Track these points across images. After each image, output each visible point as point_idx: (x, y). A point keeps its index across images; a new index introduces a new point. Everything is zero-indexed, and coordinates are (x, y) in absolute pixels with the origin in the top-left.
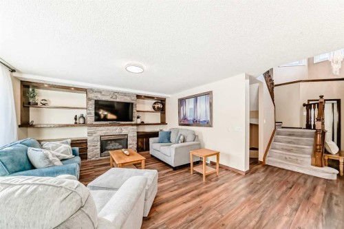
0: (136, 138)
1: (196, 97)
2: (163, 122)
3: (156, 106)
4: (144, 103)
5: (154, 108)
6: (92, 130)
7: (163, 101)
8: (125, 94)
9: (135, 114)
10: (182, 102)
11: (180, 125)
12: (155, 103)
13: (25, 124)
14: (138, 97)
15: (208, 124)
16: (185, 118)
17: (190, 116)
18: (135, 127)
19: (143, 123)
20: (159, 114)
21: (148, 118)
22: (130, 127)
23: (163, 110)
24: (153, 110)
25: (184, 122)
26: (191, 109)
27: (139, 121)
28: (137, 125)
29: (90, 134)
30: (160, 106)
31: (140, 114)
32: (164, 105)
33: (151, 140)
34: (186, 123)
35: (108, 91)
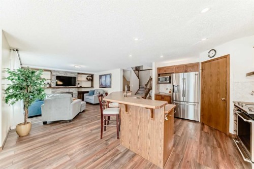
0: (77, 94)
1: (106, 75)
2: (92, 86)
3: (88, 78)
4: (81, 77)
5: (87, 79)
6: (54, 90)
8: (72, 73)
9: (77, 82)
10: (101, 77)
11: (100, 87)
14: (78, 73)
15: (110, 87)
16: (102, 84)
17: (104, 83)
18: (77, 89)
19: (81, 87)
20: (90, 82)
21: (83, 84)
22: (74, 89)
23: (92, 80)
25: (102, 86)
26: (104, 80)
27: (79, 86)
28: (78, 88)
29: (53, 92)
30: (90, 78)
31: (79, 82)
32: (93, 78)
33: (85, 94)
35: (63, 71)
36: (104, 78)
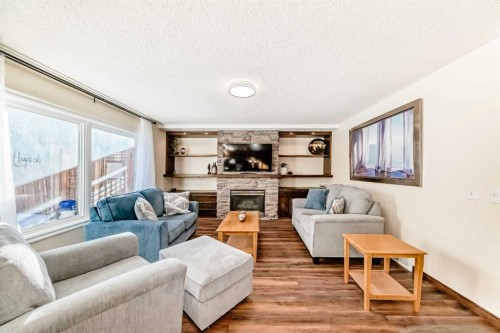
0: (276, 197)
1: (381, 120)
2: (327, 175)
3: (315, 146)
4: (294, 143)
5: (311, 149)
6: (222, 181)
7: (327, 137)
8: (262, 133)
10: (355, 134)
11: (352, 178)
12: (312, 142)
13: (170, 172)
14: (282, 134)
16: (361, 166)
17: (370, 162)
18: (276, 180)
19: (290, 175)
20: (320, 160)
21: (301, 167)
22: (269, 180)
23: (326, 152)
24: (310, 154)
25: (359, 174)
26: (371, 146)
27: (284, 171)
28: (280, 177)
29: (220, 187)
30: (321, 145)
31: (284, 161)
32: (328, 143)
33: (295, 201)
34: (364, 174)
35: (240, 131)
36: (370, 137)
